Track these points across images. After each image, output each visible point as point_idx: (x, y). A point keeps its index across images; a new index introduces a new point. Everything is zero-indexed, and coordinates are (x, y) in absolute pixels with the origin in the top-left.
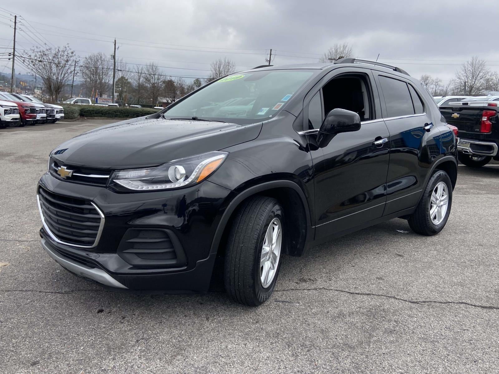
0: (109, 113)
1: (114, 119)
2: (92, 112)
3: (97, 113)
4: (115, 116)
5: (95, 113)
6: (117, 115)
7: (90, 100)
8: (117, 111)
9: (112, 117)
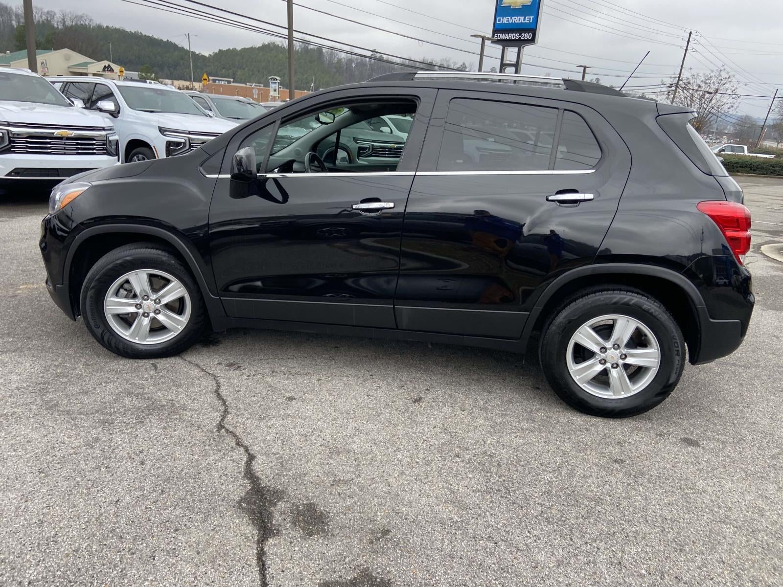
0: (762, 168)
1: (767, 177)
2: (735, 165)
3: (743, 167)
4: (772, 173)
5: (740, 167)
6: (775, 171)
7: (746, 147)
8: (777, 164)
9: (764, 174)
